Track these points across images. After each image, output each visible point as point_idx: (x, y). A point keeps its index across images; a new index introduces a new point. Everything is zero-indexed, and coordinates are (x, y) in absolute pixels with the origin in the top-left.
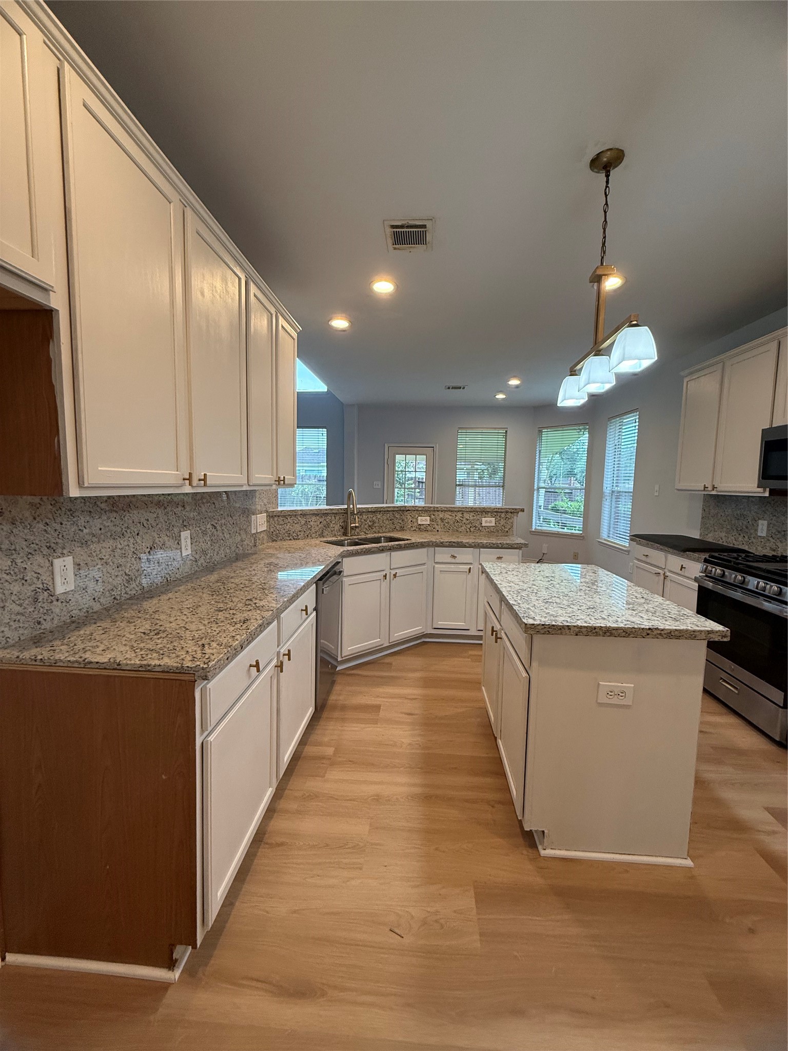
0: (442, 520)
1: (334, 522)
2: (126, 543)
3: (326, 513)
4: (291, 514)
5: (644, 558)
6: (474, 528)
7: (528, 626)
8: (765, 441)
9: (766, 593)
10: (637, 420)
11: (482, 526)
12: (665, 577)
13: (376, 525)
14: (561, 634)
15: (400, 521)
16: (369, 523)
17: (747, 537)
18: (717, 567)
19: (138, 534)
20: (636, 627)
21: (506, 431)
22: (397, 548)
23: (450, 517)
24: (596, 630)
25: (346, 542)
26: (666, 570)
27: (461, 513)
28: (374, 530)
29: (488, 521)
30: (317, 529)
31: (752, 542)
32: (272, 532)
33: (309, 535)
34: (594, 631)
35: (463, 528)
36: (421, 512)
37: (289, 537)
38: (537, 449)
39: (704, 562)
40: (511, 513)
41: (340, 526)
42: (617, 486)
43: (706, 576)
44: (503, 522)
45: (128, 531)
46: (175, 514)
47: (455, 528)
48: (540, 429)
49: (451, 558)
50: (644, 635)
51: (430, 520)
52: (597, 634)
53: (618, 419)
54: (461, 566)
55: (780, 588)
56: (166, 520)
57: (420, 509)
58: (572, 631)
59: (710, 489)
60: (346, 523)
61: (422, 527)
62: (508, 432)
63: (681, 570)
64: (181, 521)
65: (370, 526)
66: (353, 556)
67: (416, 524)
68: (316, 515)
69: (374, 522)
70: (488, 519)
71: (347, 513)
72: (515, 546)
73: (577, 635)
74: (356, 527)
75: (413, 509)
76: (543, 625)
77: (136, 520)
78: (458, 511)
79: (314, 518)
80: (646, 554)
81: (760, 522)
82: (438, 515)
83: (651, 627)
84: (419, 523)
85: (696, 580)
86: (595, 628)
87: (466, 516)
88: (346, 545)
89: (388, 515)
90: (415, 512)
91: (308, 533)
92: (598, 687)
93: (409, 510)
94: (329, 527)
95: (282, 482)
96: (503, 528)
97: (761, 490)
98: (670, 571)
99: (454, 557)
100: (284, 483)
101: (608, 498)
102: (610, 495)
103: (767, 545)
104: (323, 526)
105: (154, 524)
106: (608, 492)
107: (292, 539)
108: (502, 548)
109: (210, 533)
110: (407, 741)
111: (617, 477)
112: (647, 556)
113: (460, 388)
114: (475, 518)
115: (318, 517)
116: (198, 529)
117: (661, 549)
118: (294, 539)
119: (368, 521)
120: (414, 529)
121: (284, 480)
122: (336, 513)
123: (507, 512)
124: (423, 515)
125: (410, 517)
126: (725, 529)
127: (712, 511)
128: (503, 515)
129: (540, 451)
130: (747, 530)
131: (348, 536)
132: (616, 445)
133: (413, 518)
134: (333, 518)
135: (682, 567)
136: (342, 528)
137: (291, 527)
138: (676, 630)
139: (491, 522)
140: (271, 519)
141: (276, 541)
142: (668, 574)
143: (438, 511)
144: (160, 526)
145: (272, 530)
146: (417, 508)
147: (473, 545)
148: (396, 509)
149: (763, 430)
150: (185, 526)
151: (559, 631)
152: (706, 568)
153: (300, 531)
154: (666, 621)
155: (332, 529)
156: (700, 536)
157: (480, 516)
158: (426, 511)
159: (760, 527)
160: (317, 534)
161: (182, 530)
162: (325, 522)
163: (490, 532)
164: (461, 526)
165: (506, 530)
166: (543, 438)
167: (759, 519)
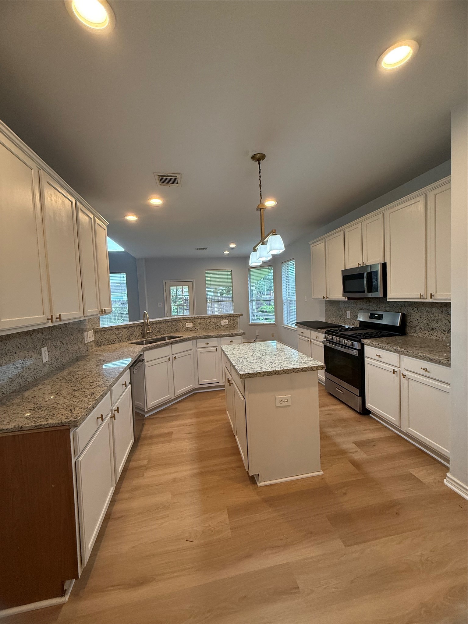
0: (199, 324)
1: (136, 331)
2: (8, 359)
3: (131, 326)
4: (109, 329)
5: (301, 334)
6: (217, 326)
7: (241, 375)
8: (343, 276)
9: (348, 345)
10: (294, 264)
11: (222, 325)
12: (311, 342)
13: (162, 330)
14: (257, 377)
15: (176, 327)
16: (158, 329)
17: (343, 319)
18: (330, 335)
19: (15, 353)
20: (288, 369)
21: (232, 271)
22: (175, 342)
23: (204, 322)
24: (272, 373)
25: (145, 342)
26: (311, 339)
27: (209, 319)
28: (161, 333)
29: (225, 322)
30: (126, 336)
31: (345, 322)
32: (98, 341)
33: (121, 340)
34: (271, 373)
35: (211, 327)
36: (187, 320)
37: (109, 343)
38: (249, 280)
39: (325, 333)
40: (236, 316)
41: (140, 333)
42: (289, 297)
43: (327, 340)
44: (232, 322)
45: (10, 352)
46: (37, 338)
47: (207, 327)
48: (249, 269)
49: (206, 345)
50: (292, 372)
51: (193, 324)
52: (272, 374)
53: (286, 263)
54: (212, 348)
55: (352, 342)
56: (32, 342)
57: (187, 319)
58: (261, 375)
59: (326, 298)
60: (143, 331)
61: (189, 329)
62: (233, 271)
63: (317, 338)
64: (41, 342)
65: (158, 331)
66: (150, 350)
67: (185, 327)
68: (125, 328)
69: (160, 329)
70: (225, 321)
71: (144, 325)
72: (239, 334)
73: (263, 376)
74: (150, 332)
75: (183, 319)
76: (248, 374)
77: (14, 345)
78: (208, 318)
79: (124, 330)
80: (302, 332)
81: (347, 312)
82: (197, 321)
83: (294, 368)
84: (187, 327)
85: (322, 342)
86: (271, 372)
87: (212, 320)
88: (145, 344)
89: (169, 324)
90: (184, 321)
91: (121, 339)
92: (276, 399)
93: (180, 320)
94: (133, 334)
95: (104, 312)
96: (233, 325)
97: (344, 298)
98: (313, 339)
99: (207, 344)
100: (105, 313)
101: (285, 303)
102: (286, 302)
103: (351, 322)
104: (129, 334)
105: (25, 346)
106: (285, 300)
107: (111, 344)
108: (232, 336)
109: (59, 346)
110: (188, 448)
111: (289, 292)
112: (303, 332)
113: (204, 249)
114: (217, 321)
115: (126, 329)
116: (52, 345)
117: (308, 329)
118: (112, 344)
119: (157, 328)
120: (184, 330)
121: (105, 311)
122: (137, 326)
123: (234, 316)
124: (188, 322)
125: (181, 324)
126: (335, 316)
127: (329, 308)
128: (232, 318)
129: (250, 280)
130: (343, 316)
131: (145, 338)
132: (286, 276)
133: (183, 324)
134: (135, 328)
135: (317, 337)
136: (142, 334)
137: (110, 337)
138: (305, 368)
139: (226, 322)
140: (97, 333)
141: (101, 346)
142: (312, 340)
143: (197, 319)
144: (28, 346)
145: (97, 340)
146: (185, 318)
147: (217, 336)
148: (173, 320)
149: (342, 271)
150: (44, 344)
151: (256, 376)
152: (326, 336)
153: (115, 339)
154: (301, 364)
155: (136, 335)
156: (326, 320)
157: (220, 320)
158: (190, 319)
159: (347, 315)
160: (126, 339)
161: (42, 347)
162: (130, 331)
163: (227, 328)
164: (210, 326)
165: (234, 326)
166: (251, 274)
167: (347, 311)
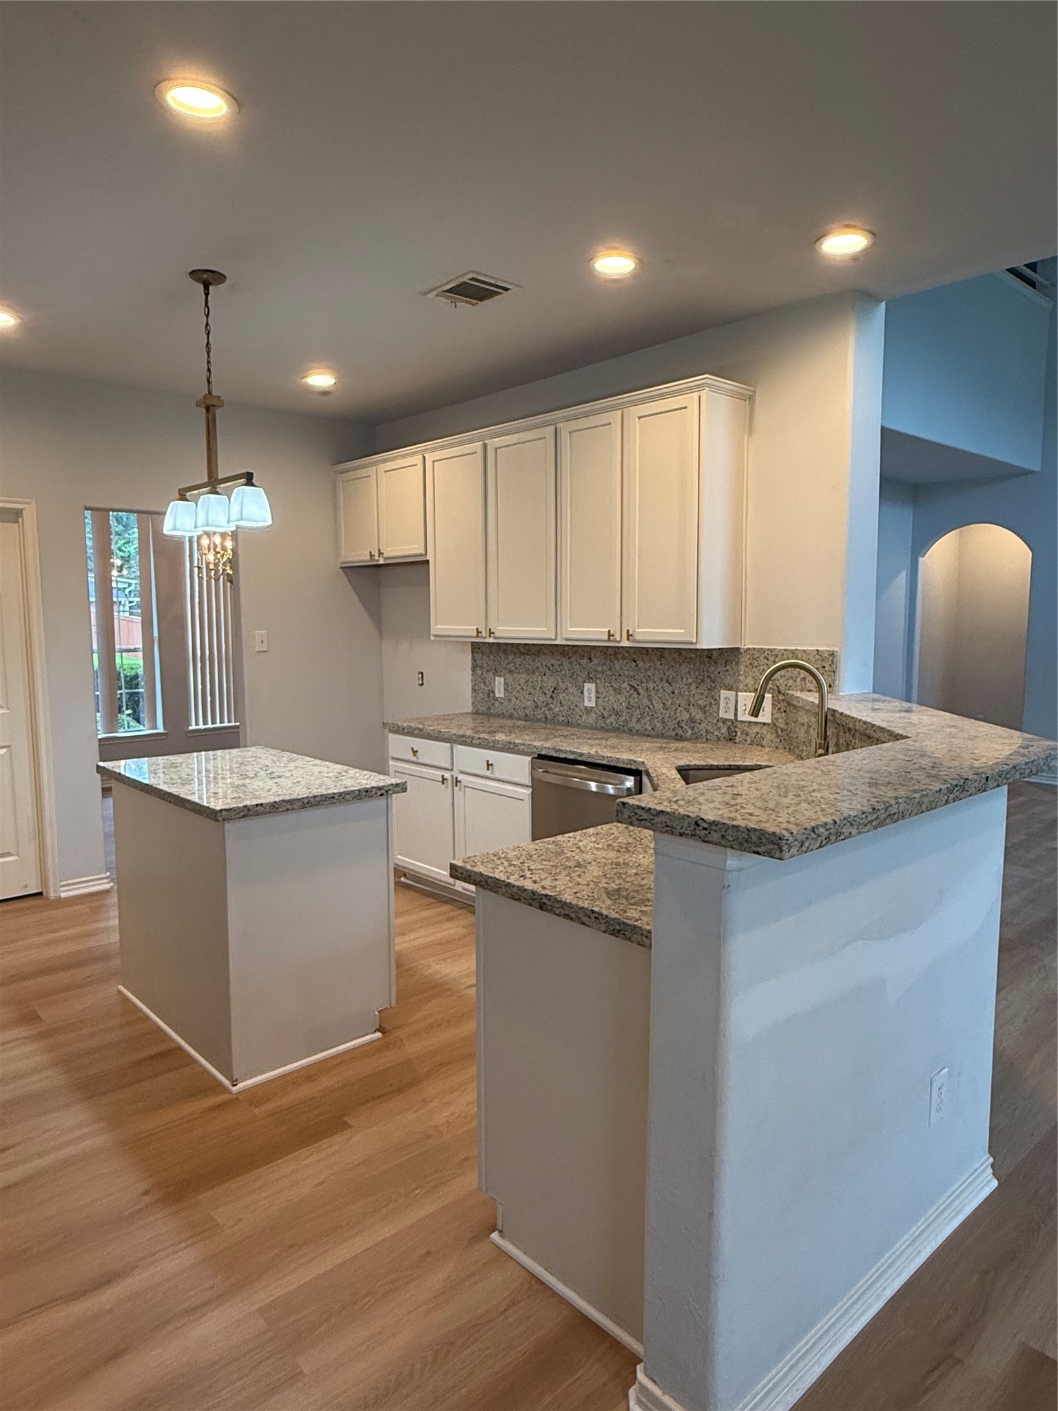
19: (545, 675)
56: (570, 668)
64: (586, 673)
77: (544, 664)
109: (626, 693)
144: (563, 672)
150: (590, 678)
161: (587, 681)
